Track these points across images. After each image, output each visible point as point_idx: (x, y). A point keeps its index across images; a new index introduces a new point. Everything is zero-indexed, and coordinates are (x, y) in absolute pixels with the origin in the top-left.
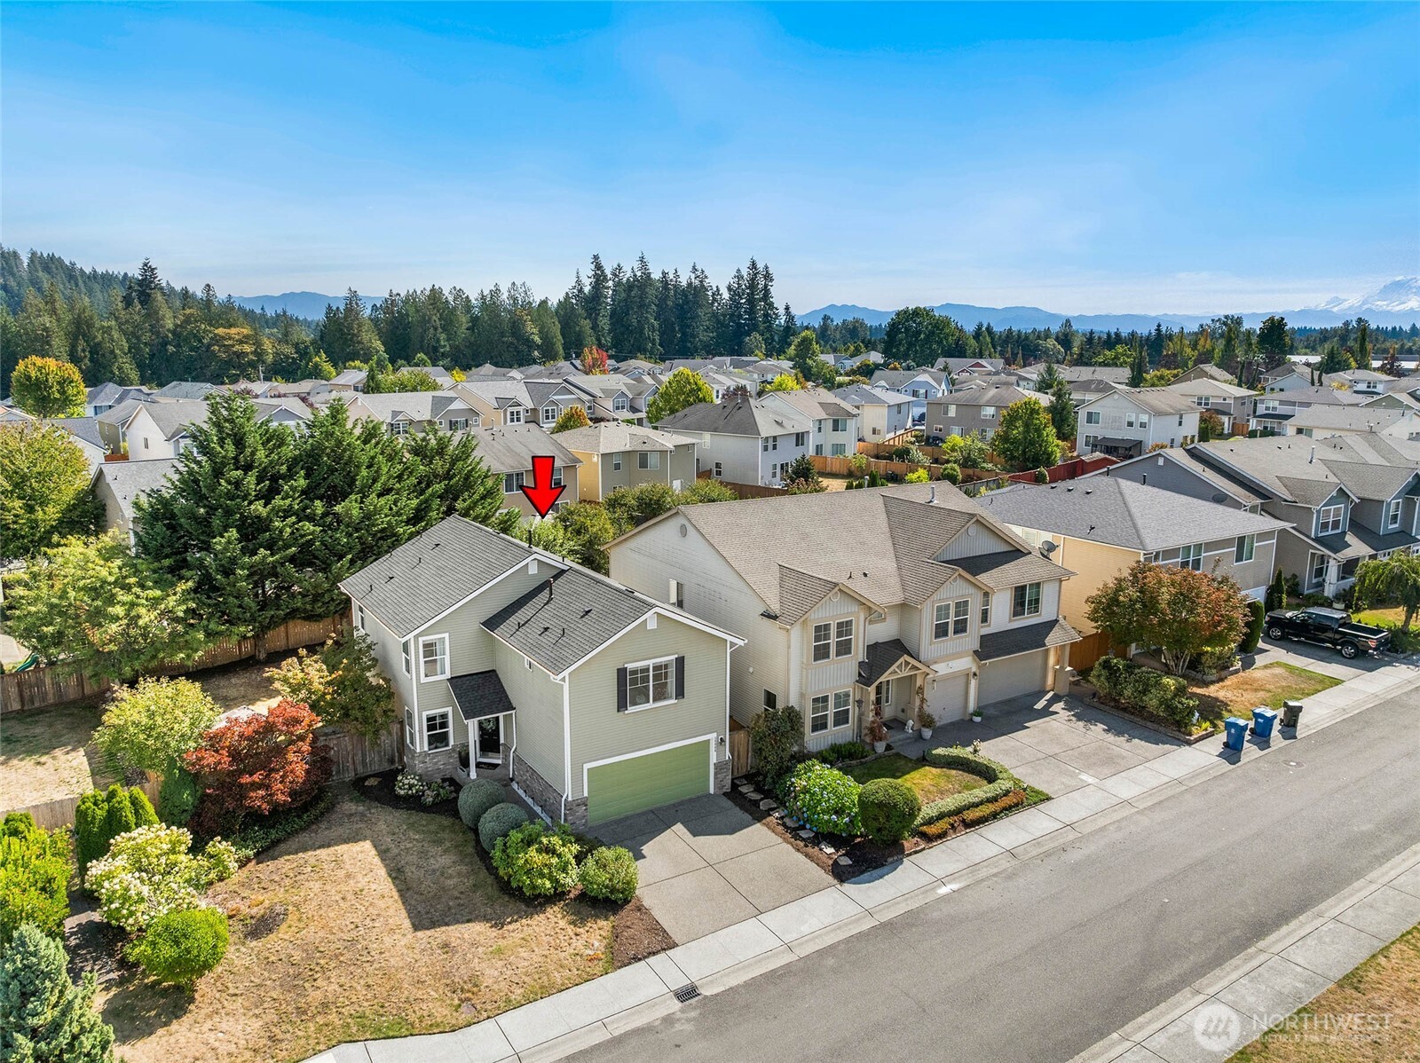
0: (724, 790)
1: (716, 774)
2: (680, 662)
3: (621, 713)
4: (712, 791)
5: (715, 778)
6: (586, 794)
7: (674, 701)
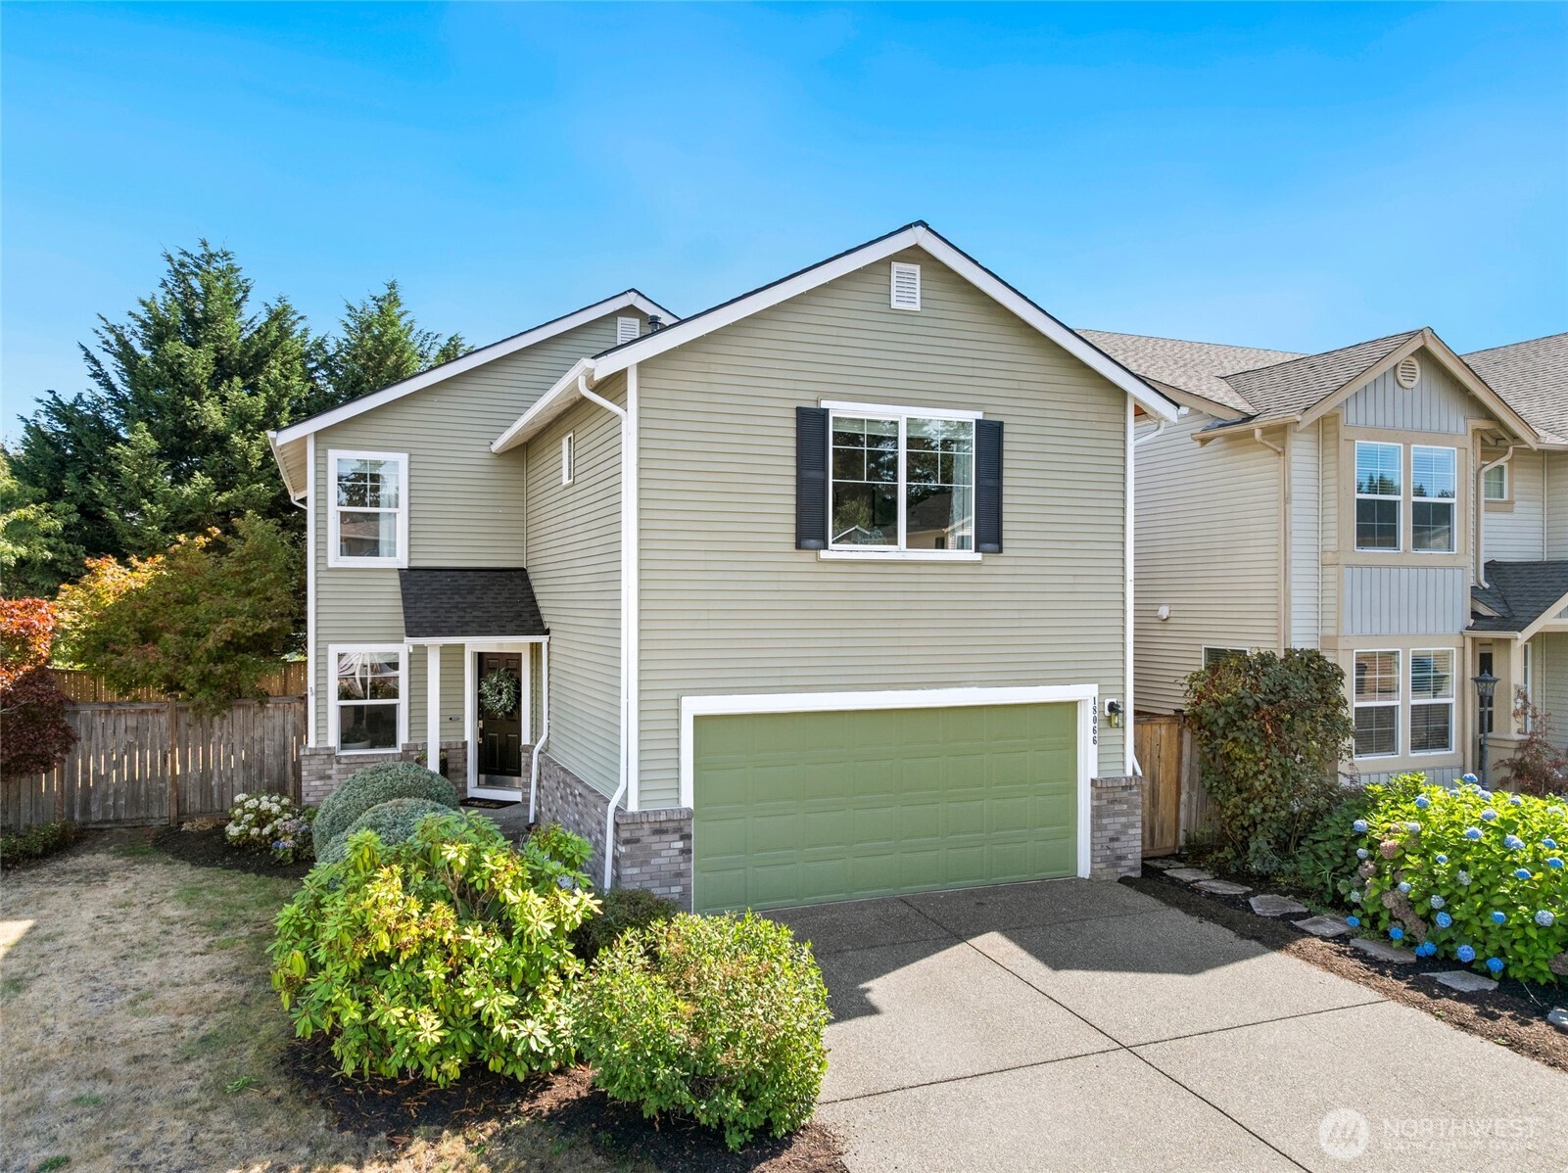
0: (1123, 871)
1: (1097, 814)
2: (991, 435)
3: (807, 556)
4: (1084, 869)
5: (1096, 827)
6: (687, 801)
7: (970, 555)
